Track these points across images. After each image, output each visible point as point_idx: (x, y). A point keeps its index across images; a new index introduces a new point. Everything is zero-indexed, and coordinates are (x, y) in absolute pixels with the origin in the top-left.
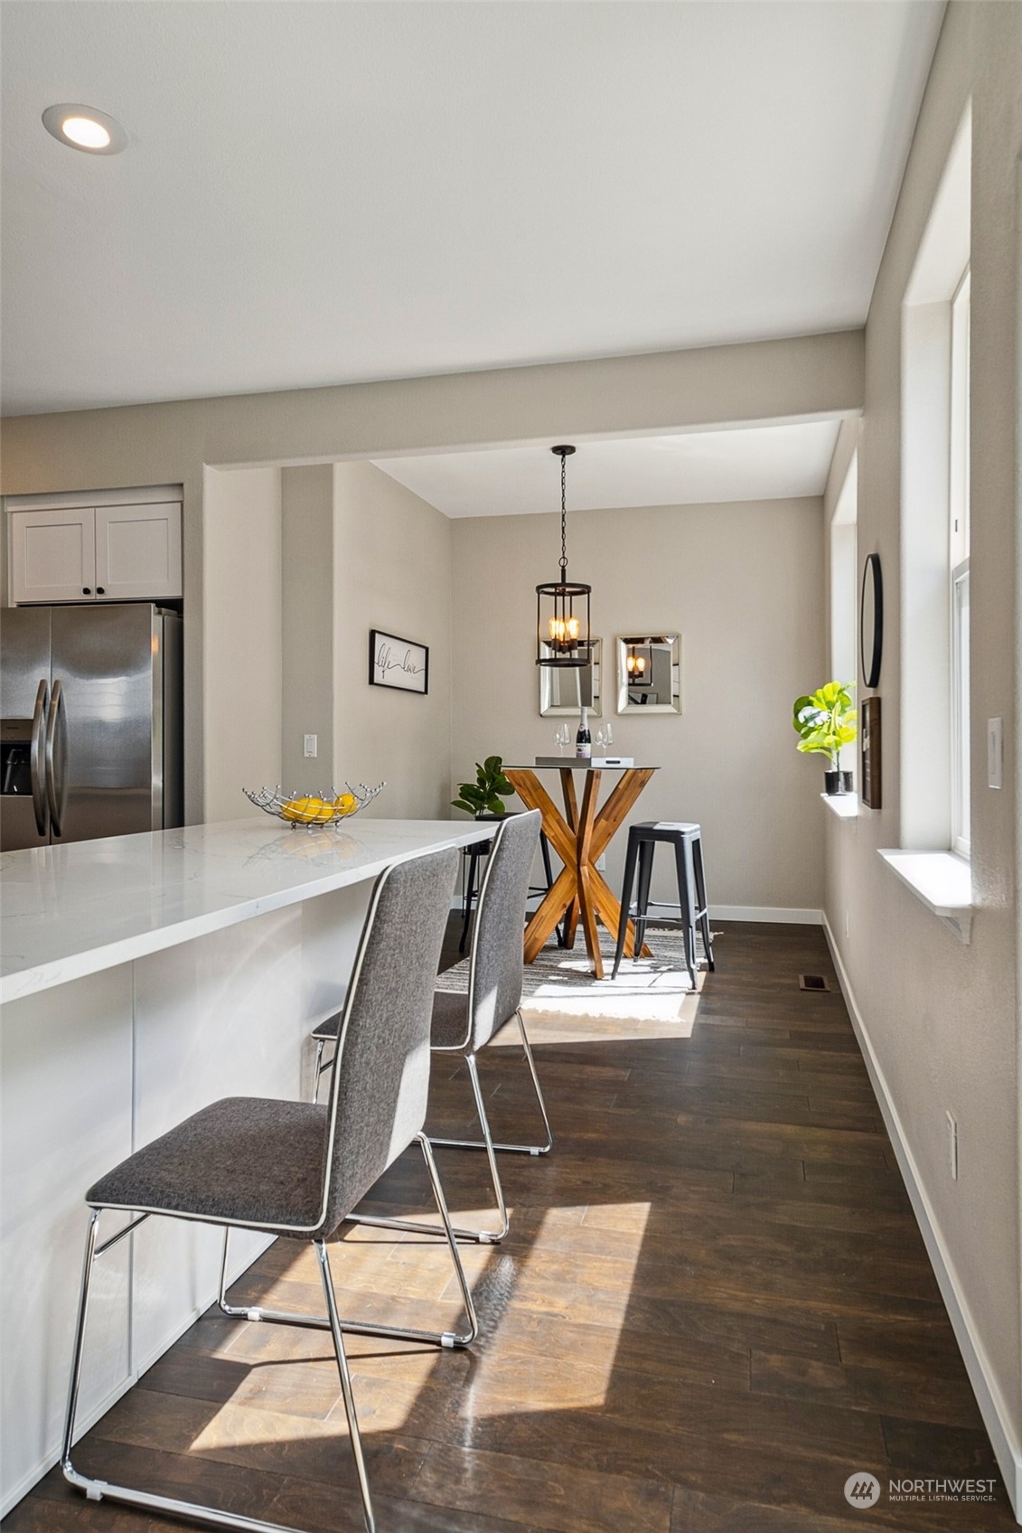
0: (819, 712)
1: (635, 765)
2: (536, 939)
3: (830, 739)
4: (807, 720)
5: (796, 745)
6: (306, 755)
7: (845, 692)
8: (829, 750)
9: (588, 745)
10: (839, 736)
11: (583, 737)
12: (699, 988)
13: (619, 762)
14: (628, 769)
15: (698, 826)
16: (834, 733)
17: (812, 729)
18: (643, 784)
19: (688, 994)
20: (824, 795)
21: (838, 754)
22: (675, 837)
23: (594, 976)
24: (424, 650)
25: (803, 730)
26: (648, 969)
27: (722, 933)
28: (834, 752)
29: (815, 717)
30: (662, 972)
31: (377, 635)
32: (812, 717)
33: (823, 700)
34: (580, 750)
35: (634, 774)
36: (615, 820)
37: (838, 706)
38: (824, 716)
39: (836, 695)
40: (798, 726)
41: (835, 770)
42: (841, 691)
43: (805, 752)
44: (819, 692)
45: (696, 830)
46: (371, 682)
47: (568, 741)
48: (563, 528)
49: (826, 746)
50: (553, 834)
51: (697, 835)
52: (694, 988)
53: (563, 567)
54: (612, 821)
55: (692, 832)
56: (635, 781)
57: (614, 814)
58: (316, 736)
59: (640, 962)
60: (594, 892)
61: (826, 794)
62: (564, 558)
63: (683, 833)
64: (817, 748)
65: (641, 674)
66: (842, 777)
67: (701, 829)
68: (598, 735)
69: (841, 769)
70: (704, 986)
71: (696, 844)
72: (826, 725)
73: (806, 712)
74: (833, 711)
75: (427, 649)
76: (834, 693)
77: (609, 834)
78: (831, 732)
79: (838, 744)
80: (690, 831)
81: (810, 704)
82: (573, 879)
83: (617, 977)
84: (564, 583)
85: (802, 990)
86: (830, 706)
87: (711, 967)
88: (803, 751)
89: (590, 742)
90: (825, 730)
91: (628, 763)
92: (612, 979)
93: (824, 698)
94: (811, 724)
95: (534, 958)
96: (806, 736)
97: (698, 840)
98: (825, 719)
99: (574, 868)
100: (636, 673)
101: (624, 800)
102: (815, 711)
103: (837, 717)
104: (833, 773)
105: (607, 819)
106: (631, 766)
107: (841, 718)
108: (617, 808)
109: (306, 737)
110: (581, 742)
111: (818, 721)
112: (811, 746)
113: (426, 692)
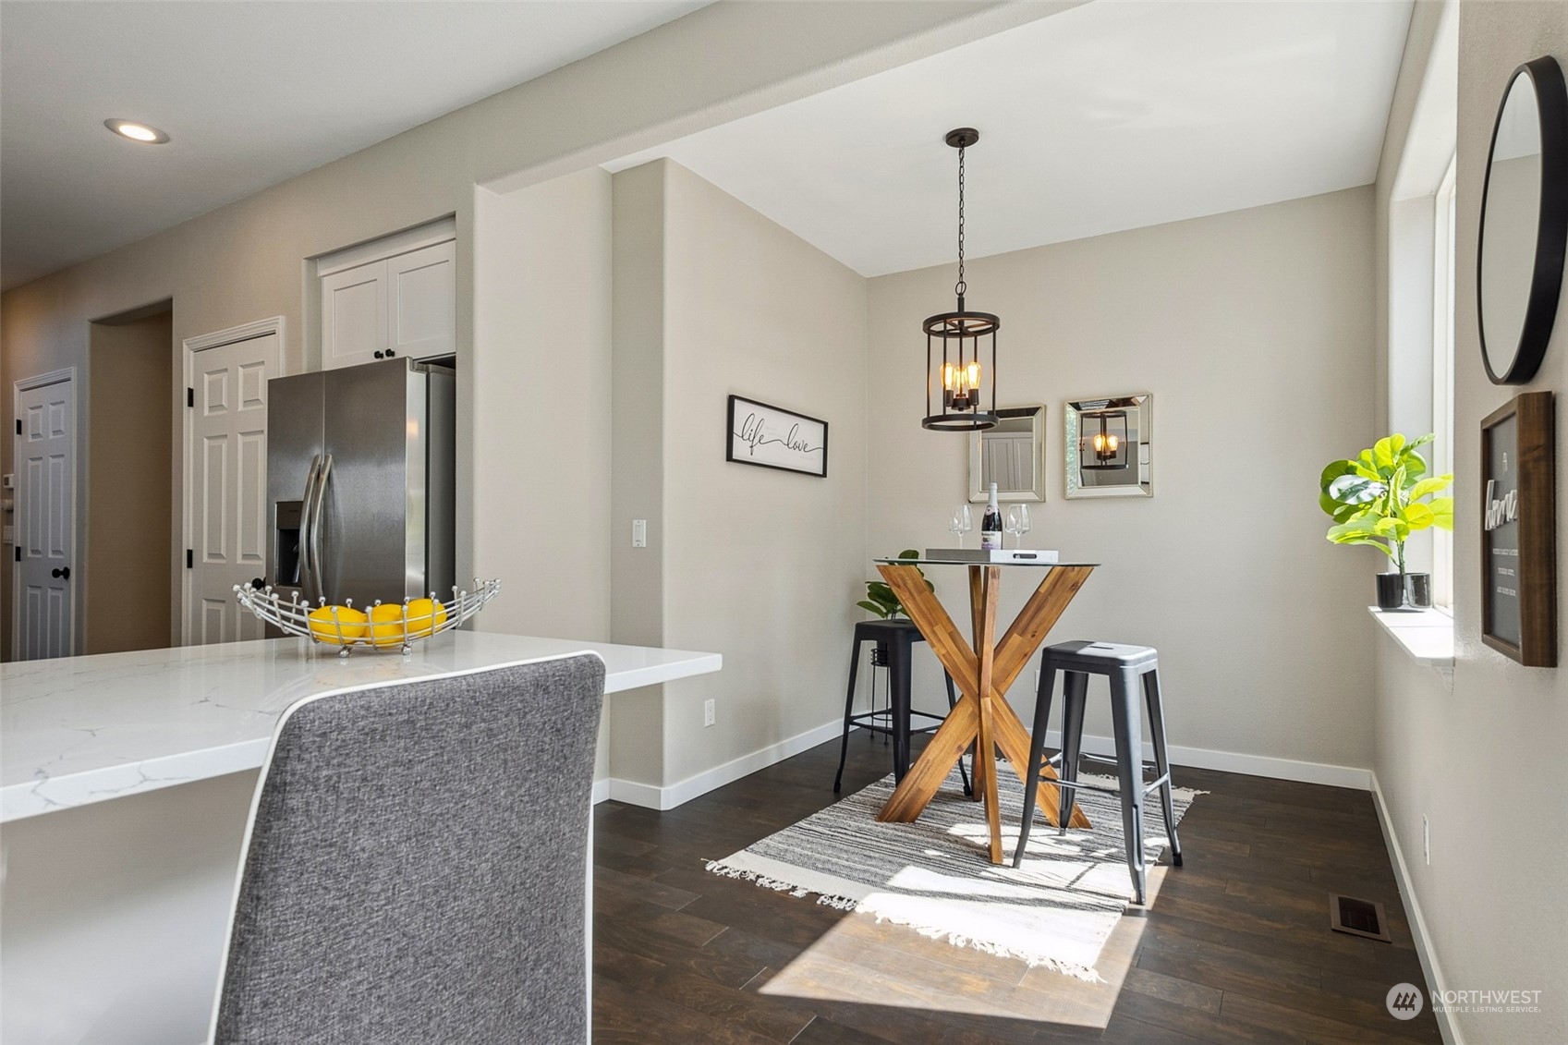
0: (1366, 483)
1: (1059, 560)
2: (920, 790)
3: (1388, 523)
4: (1344, 495)
5: (1326, 534)
6: (635, 544)
7: (1413, 452)
8: (1384, 541)
9: (998, 534)
10: (1404, 519)
11: (991, 523)
12: (1149, 903)
13: (1035, 556)
14: (1054, 566)
15: (1153, 651)
16: (1394, 515)
17: (1354, 509)
18: (1075, 587)
19: (1128, 913)
20: (1375, 609)
21: (1401, 547)
22: (1113, 668)
23: (987, 855)
24: (823, 426)
25: (1339, 510)
26: (1075, 850)
27: (1208, 793)
28: (1394, 546)
29: (1358, 491)
30: (1099, 860)
31: (736, 401)
32: (1354, 491)
33: (1373, 465)
34: (985, 540)
35: (1062, 574)
36: (1033, 636)
37: (1401, 473)
38: (1375, 488)
39: (1398, 457)
40: (1329, 505)
41: (1394, 570)
42: (1405, 451)
43: (1341, 545)
44: (1366, 455)
45: (1148, 658)
46: (729, 458)
47: (968, 528)
48: (961, 242)
49: (1379, 533)
50: (944, 652)
51: (1152, 665)
52: (1139, 902)
53: (961, 294)
54: (1029, 636)
55: (1139, 661)
56: (1066, 581)
57: (1032, 627)
58: (645, 521)
59: (1068, 836)
60: (1003, 733)
61: (1379, 609)
62: (962, 282)
63: (1123, 662)
64: (1362, 538)
65: (1113, 455)
66: (1409, 584)
67: (1159, 656)
68: (1010, 519)
69: (1407, 570)
70: (1158, 898)
71: (1149, 679)
72: (1379, 502)
73: (1344, 482)
74: (1392, 482)
75: (826, 425)
76: (1393, 452)
77: (1025, 655)
78: (1388, 512)
79: (1400, 531)
80: (1137, 659)
81: (1351, 471)
82: (973, 711)
83: (1023, 862)
84: (961, 314)
85: (1334, 930)
86: (1387, 474)
87: (1174, 860)
88: (1336, 542)
89: (1001, 530)
90: (1377, 508)
91: (1049, 557)
92: (1014, 867)
93: (1375, 462)
94: (1352, 501)
95: (918, 815)
96: (1342, 518)
97: (1154, 672)
98: (1376, 493)
99: (973, 698)
100: (1108, 454)
101: (1047, 609)
102: (1358, 481)
103: (1399, 491)
104: (1392, 577)
105: (1022, 634)
106: (1055, 561)
107: (1406, 493)
108: (1037, 620)
109: (635, 522)
110: (989, 530)
111: (1365, 496)
112: (1351, 534)
113: (824, 475)
